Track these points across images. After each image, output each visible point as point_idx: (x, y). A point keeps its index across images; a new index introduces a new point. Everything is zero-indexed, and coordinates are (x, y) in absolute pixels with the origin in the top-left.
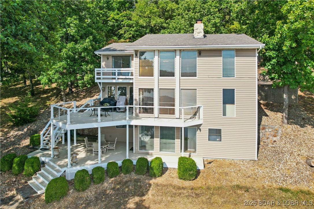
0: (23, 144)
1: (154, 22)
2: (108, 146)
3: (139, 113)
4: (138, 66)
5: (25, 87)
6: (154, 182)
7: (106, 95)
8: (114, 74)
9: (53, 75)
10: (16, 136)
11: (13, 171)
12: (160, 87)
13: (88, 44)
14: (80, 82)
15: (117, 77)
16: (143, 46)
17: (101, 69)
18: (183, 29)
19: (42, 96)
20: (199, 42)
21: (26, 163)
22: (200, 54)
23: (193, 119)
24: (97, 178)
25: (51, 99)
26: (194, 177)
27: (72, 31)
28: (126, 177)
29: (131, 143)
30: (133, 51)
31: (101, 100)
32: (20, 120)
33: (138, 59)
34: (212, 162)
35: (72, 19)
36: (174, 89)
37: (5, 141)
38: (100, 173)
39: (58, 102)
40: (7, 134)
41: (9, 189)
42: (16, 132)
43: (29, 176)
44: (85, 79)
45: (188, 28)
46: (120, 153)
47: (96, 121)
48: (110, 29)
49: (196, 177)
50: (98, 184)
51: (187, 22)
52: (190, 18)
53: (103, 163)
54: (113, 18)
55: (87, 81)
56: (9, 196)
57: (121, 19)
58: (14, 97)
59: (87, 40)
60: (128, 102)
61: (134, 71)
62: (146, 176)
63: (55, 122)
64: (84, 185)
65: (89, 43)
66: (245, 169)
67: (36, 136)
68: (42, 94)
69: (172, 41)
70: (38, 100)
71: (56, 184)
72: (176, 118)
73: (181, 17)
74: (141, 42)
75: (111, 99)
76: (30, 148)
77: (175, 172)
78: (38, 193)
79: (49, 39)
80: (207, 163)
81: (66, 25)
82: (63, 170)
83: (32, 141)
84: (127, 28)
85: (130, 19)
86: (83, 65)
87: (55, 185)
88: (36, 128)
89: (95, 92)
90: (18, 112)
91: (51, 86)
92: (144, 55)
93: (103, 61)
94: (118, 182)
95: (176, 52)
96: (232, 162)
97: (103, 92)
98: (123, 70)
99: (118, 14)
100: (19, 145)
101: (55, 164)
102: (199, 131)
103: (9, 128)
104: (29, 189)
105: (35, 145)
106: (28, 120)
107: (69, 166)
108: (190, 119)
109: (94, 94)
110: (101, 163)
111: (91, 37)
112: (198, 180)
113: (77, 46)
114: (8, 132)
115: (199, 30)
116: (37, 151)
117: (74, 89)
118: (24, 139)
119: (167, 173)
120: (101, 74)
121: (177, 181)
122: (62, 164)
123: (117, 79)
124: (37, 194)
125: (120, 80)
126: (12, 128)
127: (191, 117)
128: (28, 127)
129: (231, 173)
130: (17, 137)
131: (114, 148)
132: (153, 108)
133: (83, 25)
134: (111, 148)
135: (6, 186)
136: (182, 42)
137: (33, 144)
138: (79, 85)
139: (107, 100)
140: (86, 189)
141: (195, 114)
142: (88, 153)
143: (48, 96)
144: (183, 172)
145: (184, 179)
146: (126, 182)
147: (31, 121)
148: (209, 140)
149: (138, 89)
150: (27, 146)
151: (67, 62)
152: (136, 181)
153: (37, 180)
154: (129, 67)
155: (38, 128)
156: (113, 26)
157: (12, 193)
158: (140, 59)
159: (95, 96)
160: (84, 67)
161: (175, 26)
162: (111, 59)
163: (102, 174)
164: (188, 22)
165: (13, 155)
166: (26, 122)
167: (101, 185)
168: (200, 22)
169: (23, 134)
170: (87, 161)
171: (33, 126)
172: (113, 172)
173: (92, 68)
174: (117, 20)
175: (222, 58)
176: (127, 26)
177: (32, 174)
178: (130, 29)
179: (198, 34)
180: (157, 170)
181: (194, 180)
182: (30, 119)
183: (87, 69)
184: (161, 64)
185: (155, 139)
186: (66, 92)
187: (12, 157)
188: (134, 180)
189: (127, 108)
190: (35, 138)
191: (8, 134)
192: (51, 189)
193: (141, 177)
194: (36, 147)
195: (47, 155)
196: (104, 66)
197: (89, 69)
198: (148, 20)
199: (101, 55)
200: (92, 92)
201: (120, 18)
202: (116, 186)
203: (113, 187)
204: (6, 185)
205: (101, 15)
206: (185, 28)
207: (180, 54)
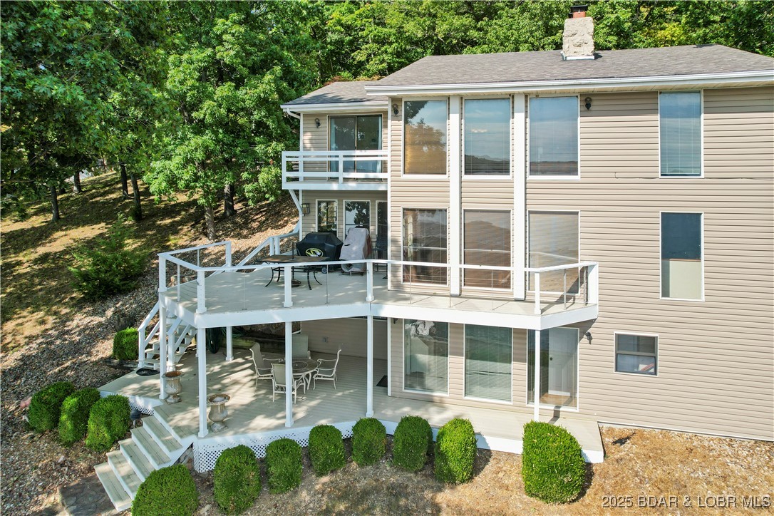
0: (98, 351)
1: (445, 27)
2: (315, 372)
3: (404, 281)
4: (402, 143)
5: (125, 199)
6: (449, 501)
7: (314, 225)
8: (333, 166)
9: (178, 168)
10: (84, 330)
11: (61, 431)
12: (465, 207)
13: (268, 87)
14: (248, 187)
15: (341, 174)
16: (414, 84)
17: (301, 153)
18: (526, 42)
19: (159, 222)
20: (584, 71)
21: (91, 415)
22: (588, 106)
23: (568, 304)
24: (280, 475)
25: (181, 229)
26: (576, 493)
27: (227, 54)
28: (365, 475)
29: (380, 363)
30: (387, 103)
31: (301, 240)
32: (99, 287)
33: (402, 123)
34: (628, 438)
35: (226, 23)
36: (509, 212)
37: (58, 342)
38: (287, 460)
39: (195, 239)
40: (65, 322)
41: (44, 487)
42: (88, 318)
43: (100, 452)
44: (261, 181)
45: (541, 39)
46: (351, 394)
47: (280, 304)
48: (332, 51)
49: (582, 494)
50: (282, 492)
51: (537, 22)
52: (545, 11)
53: (298, 427)
54: (339, 22)
55: (267, 186)
56: (41, 508)
57: (359, 23)
58: (96, 224)
59: (268, 77)
60: (374, 244)
61: (388, 159)
62: (425, 475)
63: (168, 302)
64: (241, 496)
65: (272, 85)
66: (744, 472)
67: (128, 335)
68: (161, 216)
69: (499, 69)
70: (150, 233)
71: (161, 490)
72: (516, 300)
73: (518, 10)
74: (409, 74)
75: (327, 236)
76: (112, 367)
77: (512, 467)
78: (114, 508)
79: (141, 68)
80: (611, 440)
81: (213, 38)
82: (185, 442)
83: (118, 347)
84: (375, 45)
85: (381, 23)
86: (259, 142)
87: (157, 493)
88: (135, 309)
89: (289, 215)
90: (95, 264)
91: (175, 199)
92: (417, 115)
93: (304, 132)
94: (339, 490)
95: (513, 102)
96: (695, 444)
97: (306, 218)
98: (360, 155)
99: (351, 12)
100: (89, 354)
101: (168, 422)
102: (585, 339)
103: (73, 306)
104: (94, 493)
105: (125, 358)
106: (118, 285)
107: (203, 430)
108: (557, 302)
109: (286, 219)
110: (291, 427)
111: (278, 69)
112: (587, 501)
113: (241, 93)
114: (68, 318)
115: (580, 38)
116: (130, 376)
117: (240, 204)
118: (103, 338)
119: (489, 468)
120: (301, 167)
121: (521, 502)
122: (184, 423)
123: (341, 180)
124: (114, 512)
125: (353, 182)
126: (78, 305)
127: (562, 297)
128: (117, 306)
129: (697, 484)
130: (87, 332)
131: (332, 377)
132: (446, 268)
133: (256, 38)
134: (324, 377)
135: (38, 475)
136: (532, 73)
137: (119, 355)
138: (247, 194)
139: (316, 238)
140: (247, 507)
141: (574, 290)
142: (259, 389)
143: (174, 222)
144: (541, 476)
145: (544, 498)
146: (365, 494)
147: (124, 290)
148: (617, 370)
149: (402, 210)
150: (107, 361)
151: (217, 136)
152: (396, 492)
153: (119, 465)
154: (376, 147)
155: (139, 309)
156: (339, 43)
157: (52, 499)
158: (406, 122)
159: (290, 224)
160: (259, 149)
161: (504, 33)
162: (325, 125)
163: (293, 463)
164: (540, 23)
165: (65, 388)
166: (112, 290)
167: (291, 497)
168: (583, 13)
169: (103, 324)
170: (255, 417)
171: (126, 304)
172: (327, 458)
173: (280, 149)
174: (348, 28)
175: (658, 117)
176: (374, 41)
177: (108, 445)
178: (383, 49)
179: (578, 49)
180: (460, 461)
181: (574, 501)
182: (122, 283)
183: (266, 154)
184: (467, 139)
185: (451, 358)
186: (216, 213)
187: (61, 394)
188: (388, 488)
189: (370, 268)
190: (125, 340)
191: (67, 323)
192: (146, 504)
193: (410, 479)
194: (128, 364)
195: (150, 391)
196: (308, 145)
197: (272, 155)
198: (428, 23)
199: (299, 114)
200: (283, 214)
201: (355, 20)
202: (334, 506)
203: (324, 507)
204: (40, 473)
205: (305, 12)
206: (531, 39)
207: (526, 107)
